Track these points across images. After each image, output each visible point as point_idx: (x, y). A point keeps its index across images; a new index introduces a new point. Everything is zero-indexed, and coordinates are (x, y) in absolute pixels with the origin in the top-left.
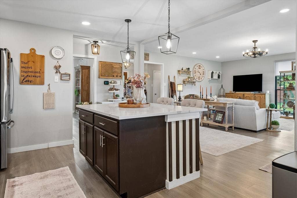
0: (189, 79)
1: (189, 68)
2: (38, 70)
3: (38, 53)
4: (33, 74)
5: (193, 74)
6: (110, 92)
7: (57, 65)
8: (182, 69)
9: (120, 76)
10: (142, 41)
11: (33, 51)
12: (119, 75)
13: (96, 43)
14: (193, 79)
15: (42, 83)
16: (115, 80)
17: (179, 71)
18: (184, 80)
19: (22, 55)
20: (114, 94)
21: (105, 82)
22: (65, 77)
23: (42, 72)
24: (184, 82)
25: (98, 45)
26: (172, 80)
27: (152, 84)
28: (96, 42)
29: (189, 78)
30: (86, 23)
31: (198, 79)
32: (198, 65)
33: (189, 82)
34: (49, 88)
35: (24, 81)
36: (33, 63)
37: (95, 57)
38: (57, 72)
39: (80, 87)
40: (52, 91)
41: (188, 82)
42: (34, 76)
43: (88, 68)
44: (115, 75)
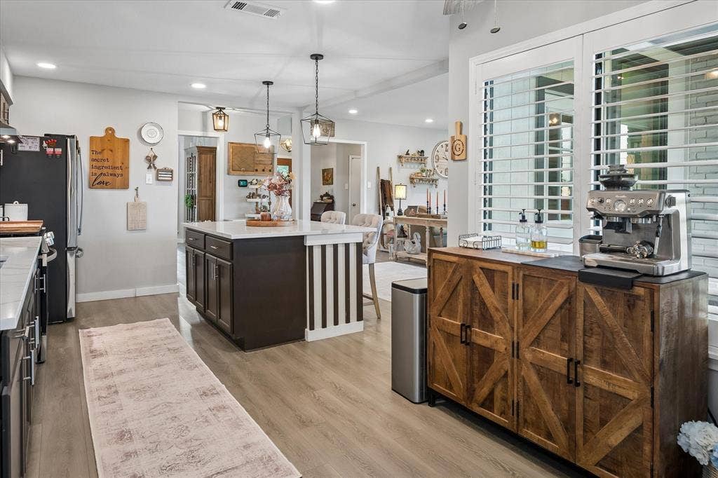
0: (424, 174)
1: (422, 151)
2: (118, 164)
3: (119, 135)
4: (110, 171)
5: (433, 162)
6: (249, 200)
7: (151, 154)
8: (407, 154)
9: (270, 171)
10: (305, 107)
11: (110, 132)
12: (269, 167)
13: (220, 111)
14: (432, 173)
15: (125, 186)
16: (259, 178)
17: (400, 157)
18: (412, 176)
19: (92, 139)
20: (257, 206)
21: (239, 181)
22: (164, 175)
23: (125, 167)
24: (412, 180)
25: (224, 114)
26: (385, 176)
27: (347, 185)
28: (220, 109)
29: (423, 171)
30: (198, 86)
31: (444, 172)
32: (444, 144)
33: (424, 179)
34: (137, 195)
35: (96, 182)
36: (110, 152)
37: (221, 135)
38: (150, 167)
39: (196, 189)
40: (142, 199)
41: (420, 180)
42: (111, 175)
43: (213, 151)
44: (260, 168)
